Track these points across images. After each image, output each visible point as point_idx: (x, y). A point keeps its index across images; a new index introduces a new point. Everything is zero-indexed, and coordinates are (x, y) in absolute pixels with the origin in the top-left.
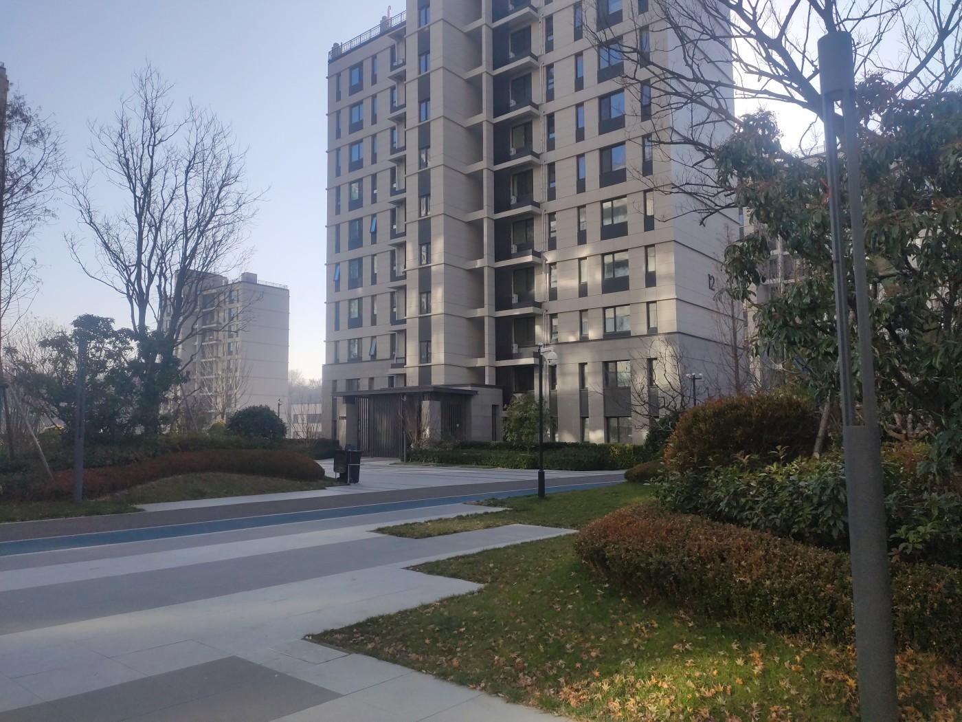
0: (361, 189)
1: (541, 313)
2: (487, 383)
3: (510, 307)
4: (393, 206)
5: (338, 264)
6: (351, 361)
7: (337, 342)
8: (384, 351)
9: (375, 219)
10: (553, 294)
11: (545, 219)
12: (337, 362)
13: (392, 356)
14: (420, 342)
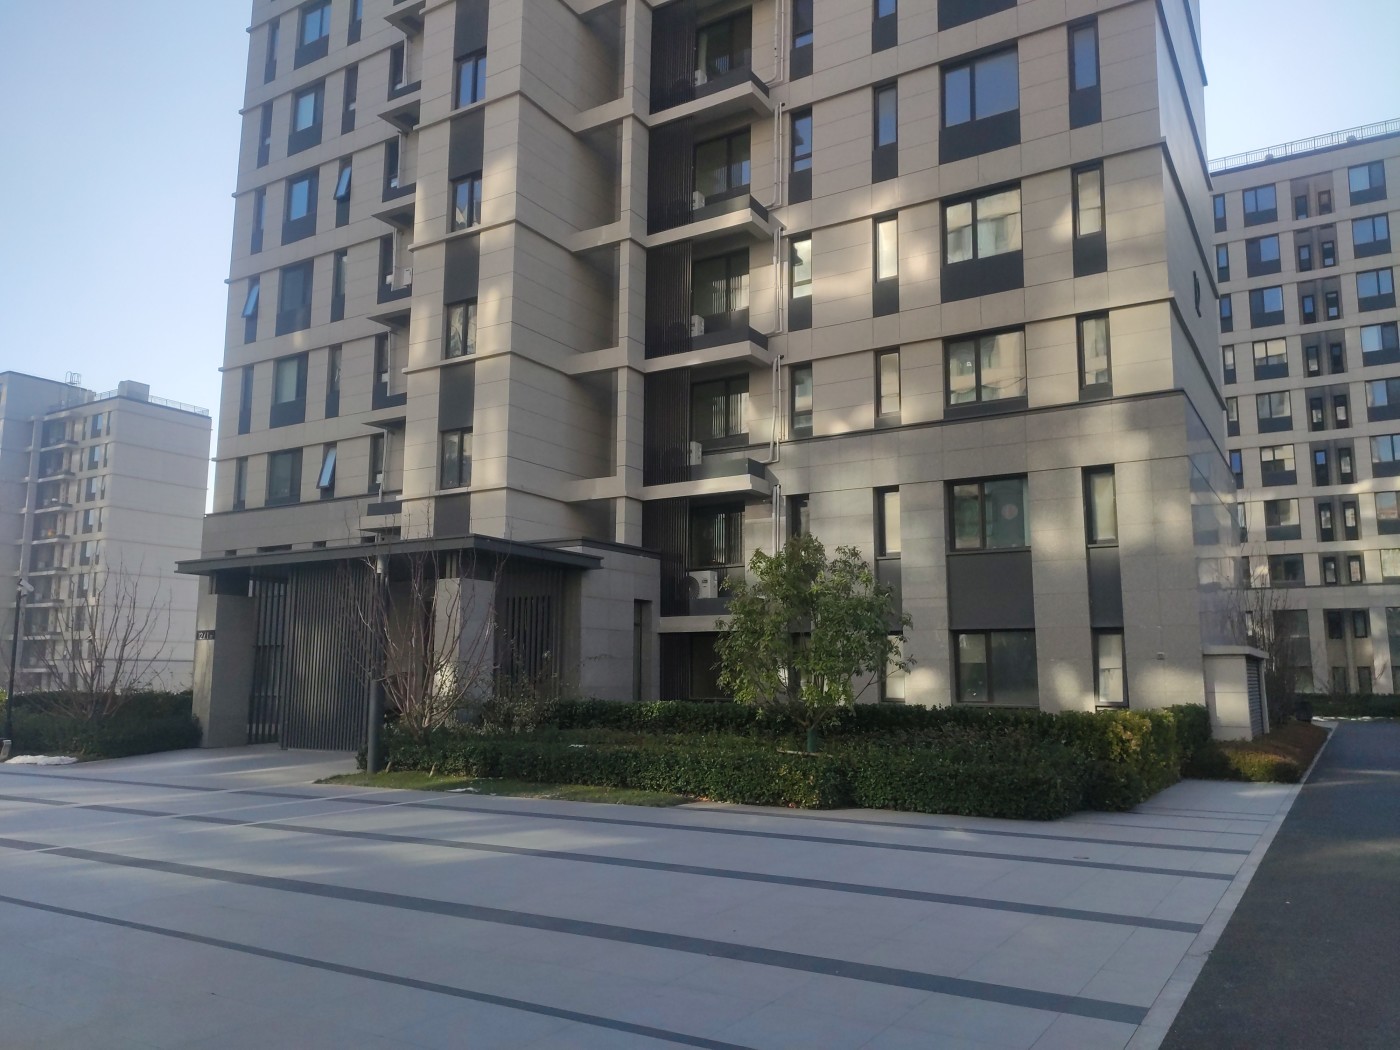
0: (318, 108)
2: (620, 538)
5: (254, 280)
6: (273, 502)
7: (242, 461)
8: (353, 478)
9: (347, 172)
10: (800, 315)
11: (781, 126)
12: (239, 506)
13: (374, 488)
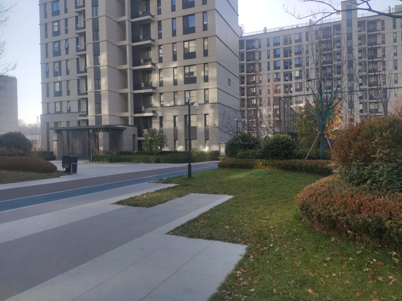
0: (59, 26)
1: (156, 92)
2: (130, 124)
3: (141, 88)
4: (77, 36)
5: (47, 64)
6: (56, 113)
7: (48, 103)
8: (74, 108)
9: (67, 42)
10: (161, 84)
11: (157, 48)
12: (48, 113)
13: (79, 111)
14: (96, 104)
